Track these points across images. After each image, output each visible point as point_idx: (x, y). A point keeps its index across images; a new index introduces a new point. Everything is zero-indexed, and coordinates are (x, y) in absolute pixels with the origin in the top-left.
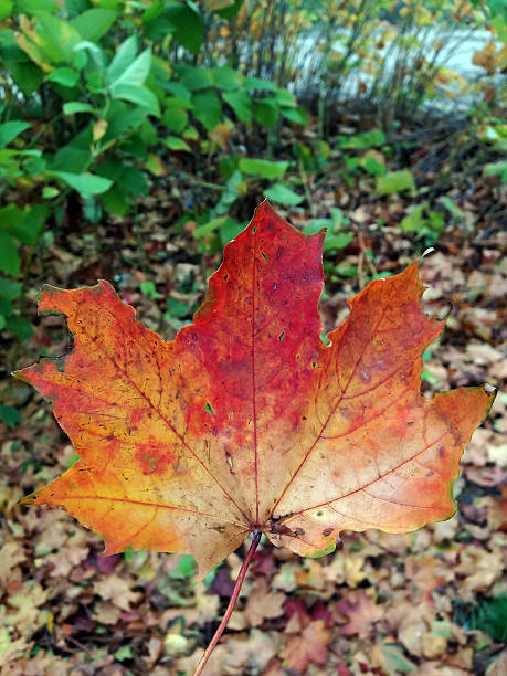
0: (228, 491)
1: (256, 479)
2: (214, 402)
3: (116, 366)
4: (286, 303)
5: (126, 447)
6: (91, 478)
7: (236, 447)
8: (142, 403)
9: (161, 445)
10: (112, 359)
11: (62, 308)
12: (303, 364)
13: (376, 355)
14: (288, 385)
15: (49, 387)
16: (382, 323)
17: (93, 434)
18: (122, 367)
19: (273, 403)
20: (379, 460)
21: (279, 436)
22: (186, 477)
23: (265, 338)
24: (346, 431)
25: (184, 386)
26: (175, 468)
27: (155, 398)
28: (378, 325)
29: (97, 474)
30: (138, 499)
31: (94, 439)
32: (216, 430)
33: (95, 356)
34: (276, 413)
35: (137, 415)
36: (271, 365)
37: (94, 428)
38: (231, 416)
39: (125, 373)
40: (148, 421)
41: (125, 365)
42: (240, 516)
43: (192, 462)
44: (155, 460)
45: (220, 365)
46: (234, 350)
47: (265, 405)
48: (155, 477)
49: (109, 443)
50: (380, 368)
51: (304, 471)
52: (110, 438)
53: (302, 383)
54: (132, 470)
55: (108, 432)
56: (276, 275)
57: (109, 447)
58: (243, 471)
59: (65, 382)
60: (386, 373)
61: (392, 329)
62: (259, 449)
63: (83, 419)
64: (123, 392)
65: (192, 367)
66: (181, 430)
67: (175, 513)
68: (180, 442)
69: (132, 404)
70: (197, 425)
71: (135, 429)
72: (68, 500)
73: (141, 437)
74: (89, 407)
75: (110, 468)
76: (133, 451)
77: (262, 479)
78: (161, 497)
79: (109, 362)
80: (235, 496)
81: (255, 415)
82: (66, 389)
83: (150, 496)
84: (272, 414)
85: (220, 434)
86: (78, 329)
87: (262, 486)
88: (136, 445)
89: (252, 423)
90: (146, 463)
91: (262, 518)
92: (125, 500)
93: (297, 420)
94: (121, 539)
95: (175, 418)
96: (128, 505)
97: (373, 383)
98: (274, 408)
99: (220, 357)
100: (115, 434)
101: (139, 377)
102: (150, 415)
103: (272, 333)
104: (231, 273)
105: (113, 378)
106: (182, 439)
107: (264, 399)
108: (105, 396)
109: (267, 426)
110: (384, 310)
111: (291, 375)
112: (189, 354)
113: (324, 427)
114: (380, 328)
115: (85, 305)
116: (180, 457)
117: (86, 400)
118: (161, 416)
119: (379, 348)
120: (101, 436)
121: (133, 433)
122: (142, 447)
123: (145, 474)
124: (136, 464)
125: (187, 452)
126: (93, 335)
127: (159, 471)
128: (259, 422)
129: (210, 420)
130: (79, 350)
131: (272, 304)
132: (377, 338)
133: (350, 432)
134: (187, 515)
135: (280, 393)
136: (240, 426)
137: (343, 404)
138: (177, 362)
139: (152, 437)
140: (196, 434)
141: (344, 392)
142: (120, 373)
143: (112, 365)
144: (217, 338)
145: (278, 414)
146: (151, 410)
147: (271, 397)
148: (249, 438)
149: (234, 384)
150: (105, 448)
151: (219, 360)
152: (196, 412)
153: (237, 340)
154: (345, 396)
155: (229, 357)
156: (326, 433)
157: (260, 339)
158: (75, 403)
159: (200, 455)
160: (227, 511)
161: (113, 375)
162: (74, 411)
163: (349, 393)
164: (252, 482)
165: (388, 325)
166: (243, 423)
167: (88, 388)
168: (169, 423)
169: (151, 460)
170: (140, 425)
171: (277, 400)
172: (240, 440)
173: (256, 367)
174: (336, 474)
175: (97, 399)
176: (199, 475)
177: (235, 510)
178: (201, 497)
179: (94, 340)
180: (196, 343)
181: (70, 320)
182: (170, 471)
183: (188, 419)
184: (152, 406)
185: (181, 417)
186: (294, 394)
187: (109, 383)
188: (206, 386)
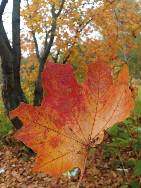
0: (75, 140)
1: (82, 132)
2: (60, 117)
3: (35, 123)
4: (68, 83)
5: (46, 143)
6: (43, 158)
7: (72, 126)
8: (45, 129)
9: (54, 138)
10: (33, 122)
11: (16, 115)
12: (78, 94)
13: (103, 84)
14: (78, 102)
15: (21, 137)
16: (100, 76)
17: (36, 144)
18: (36, 122)
19: (77, 109)
20: (112, 107)
21: (82, 116)
22: (64, 143)
23: (67, 94)
24: (103, 106)
25: (51, 116)
26: (60, 142)
27: (47, 125)
28: (99, 77)
29: (43, 155)
30: (56, 158)
31: (37, 146)
32: (64, 124)
33: (29, 123)
34: (78, 111)
35: (45, 133)
36: (72, 100)
37: (36, 142)
38: (67, 118)
39: (38, 123)
40: (48, 133)
41: (37, 121)
42: (82, 145)
43: (64, 137)
44: (55, 143)
45: (57, 106)
46: (60, 101)
47: (75, 111)
48: (57, 148)
49: (42, 145)
50: (106, 86)
51: (95, 123)
52: (41, 143)
53: (80, 99)
54: (50, 149)
55: (40, 142)
56: (63, 78)
57: (42, 146)
58: (77, 132)
59: (24, 134)
60: (107, 87)
61: (104, 76)
62: (79, 124)
63: (32, 141)
64: (39, 129)
65: (50, 110)
66: (57, 130)
67: (67, 155)
68: (58, 134)
69: (43, 130)
70: (59, 126)
71: (46, 137)
72: (40, 168)
73: (49, 139)
74: (33, 137)
75: (45, 152)
76: (48, 143)
77: (83, 131)
78: (61, 153)
79: (32, 123)
80: (78, 140)
81: (74, 115)
82: (25, 136)
83: (59, 154)
84: (78, 112)
85: (66, 125)
86: (22, 119)
87: (84, 133)
88: (48, 141)
89: (74, 118)
90: (53, 145)
91: (88, 142)
92: (54, 160)
93: (84, 109)
94: (58, 173)
95: (54, 128)
96: (55, 161)
97: (105, 91)
98: (77, 110)
99: (57, 104)
100: (42, 141)
101: (41, 122)
102: (48, 131)
103: (68, 92)
104: (49, 82)
105: (35, 126)
106: (59, 133)
107: (74, 109)
108: (35, 132)
109: (78, 116)
110: (99, 72)
111: (77, 98)
112: (47, 107)
113: (97, 109)
114: (100, 77)
115: (20, 111)
116: (60, 138)
117: (31, 136)
118: (51, 129)
119: (103, 82)
120: (39, 144)
121: (46, 138)
122: (50, 141)
123: (54, 148)
124: (51, 146)
125: (61, 135)
126: (26, 118)
127: (57, 145)
128: (76, 116)
129: (62, 122)
130: (25, 124)
131: (65, 85)
132: (101, 80)
133: (104, 106)
134: (70, 154)
135: (77, 105)
136: (71, 120)
137: (99, 101)
138: (45, 111)
139: (51, 137)
140: (61, 128)
141: (98, 98)
142: (36, 124)
143: (34, 123)
144: (54, 100)
145: (79, 111)
146: (48, 129)
147: (76, 108)
148: (75, 122)
149: (64, 110)
150: (41, 147)
151: (56, 105)
152: (57, 122)
153: (60, 98)
154: (99, 99)
155: (59, 103)
156: (98, 110)
157: (66, 95)
158: (29, 138)
159: (64, 134)
160: (78, 146)
161: (35, 125)
162: (29, 140)
163: (100, 97)
164: (81, 133)
165: (102, 76)
166: (72, 119)
167: (30, 132)
168: (53, 130)
169: (54, 143)
170: (47, 135)
171: (77, 108)
172: (73, 124)
173: (69, 103)
174: (104, 118)
175: (34, 134)
176: (67, 140)
177: (80, 144)
178: (70, 146)
179: (27, 119)
180: (48, 104)
181: (19, 117)
182: (59, 144)
183: (57, 126)
184: (48, 128)
185: (55, 126)
186: (80, 103)
187: (35, 128)
188: (56, 114)
